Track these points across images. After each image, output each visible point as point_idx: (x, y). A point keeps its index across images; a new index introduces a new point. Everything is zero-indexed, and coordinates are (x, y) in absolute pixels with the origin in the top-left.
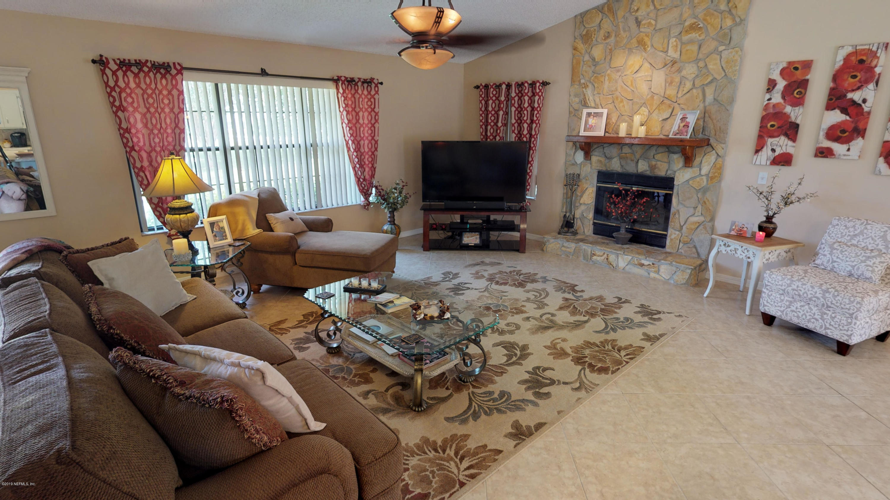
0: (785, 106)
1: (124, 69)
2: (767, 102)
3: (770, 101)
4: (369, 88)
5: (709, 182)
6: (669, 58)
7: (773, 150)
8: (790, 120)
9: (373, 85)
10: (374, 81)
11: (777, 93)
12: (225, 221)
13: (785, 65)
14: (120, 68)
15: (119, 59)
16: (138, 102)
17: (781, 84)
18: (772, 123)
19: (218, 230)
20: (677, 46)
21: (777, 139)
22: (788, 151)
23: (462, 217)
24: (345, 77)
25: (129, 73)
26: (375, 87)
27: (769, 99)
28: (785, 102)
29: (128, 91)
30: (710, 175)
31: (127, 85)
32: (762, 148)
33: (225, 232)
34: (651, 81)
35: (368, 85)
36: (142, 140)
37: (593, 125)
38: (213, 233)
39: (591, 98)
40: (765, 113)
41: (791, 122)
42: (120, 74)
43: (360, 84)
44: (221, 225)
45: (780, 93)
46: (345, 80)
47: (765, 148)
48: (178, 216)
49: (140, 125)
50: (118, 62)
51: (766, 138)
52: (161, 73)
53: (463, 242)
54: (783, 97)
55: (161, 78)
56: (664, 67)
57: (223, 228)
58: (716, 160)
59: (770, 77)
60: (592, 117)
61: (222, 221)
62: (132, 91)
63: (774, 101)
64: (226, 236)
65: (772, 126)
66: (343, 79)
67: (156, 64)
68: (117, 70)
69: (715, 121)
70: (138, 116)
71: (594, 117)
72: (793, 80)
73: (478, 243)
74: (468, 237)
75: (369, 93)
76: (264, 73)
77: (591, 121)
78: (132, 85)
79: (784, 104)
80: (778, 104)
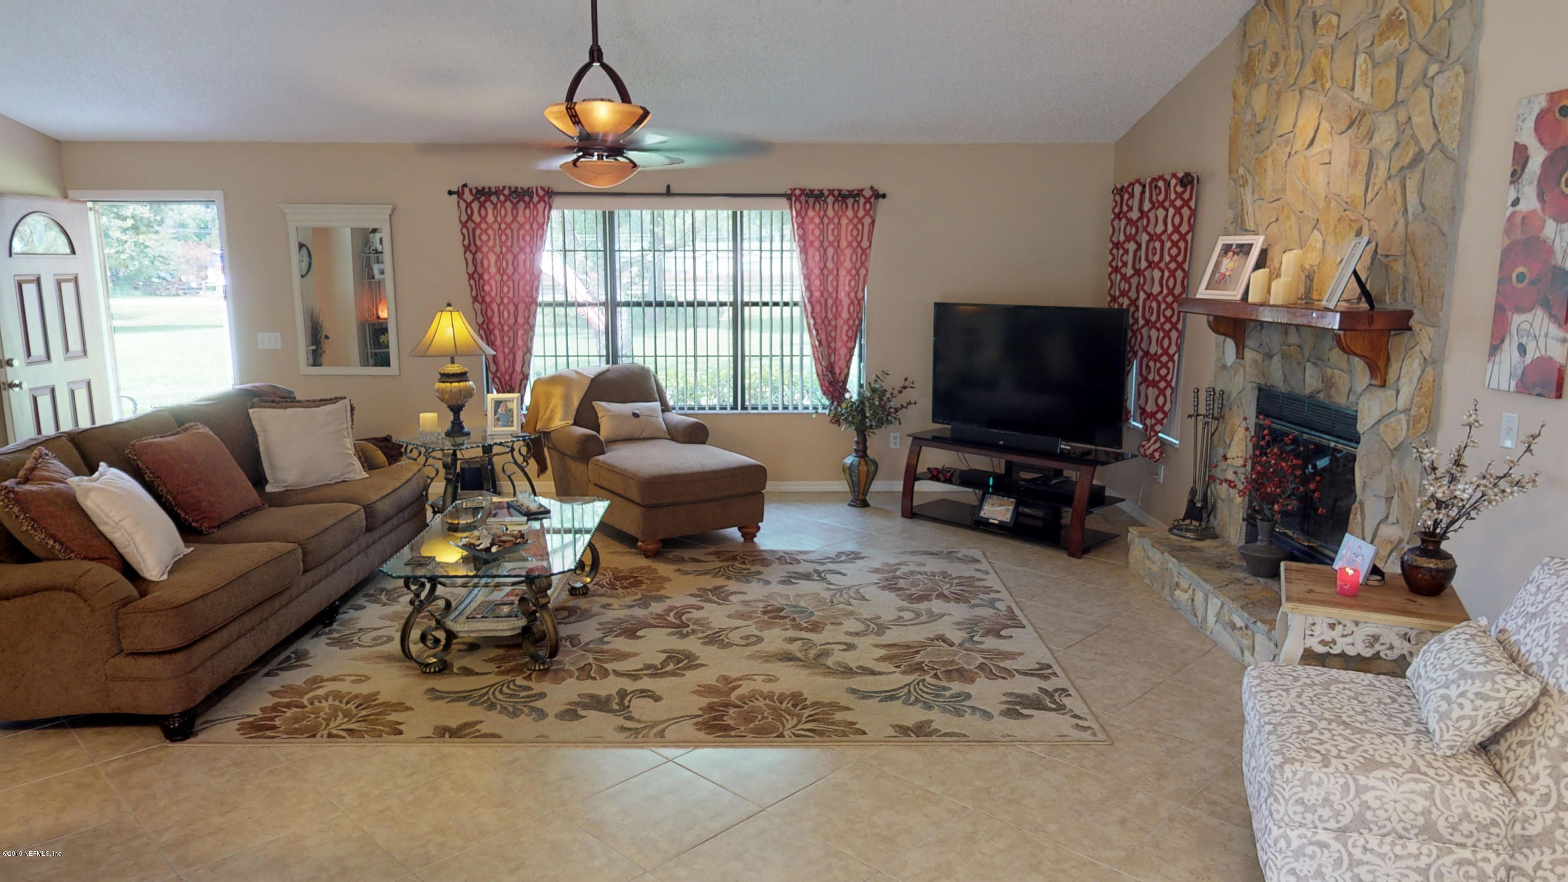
0: (1544, 221)
1: (482, 199)
2: (1511, 210)
3: (1518, 208)
4: (856, 204)
5: (1411, 431)
6: (1356, 104)
7: (1522, 349)
8: (1553, 263)
9: (862, 200)
10: (864, 193)
11: (1531, 183)
12: (515, 401)
13: (1541, 103)
14: (476, 198)
15: (476, 188)
16: (495, 240)
17: (1538, 156)
18: (1520, 269)
19: (504, 412)
20: (1366, 73)
21: (1528, 316)
22: (1549, 354)
23: (1009, 465)
24: (800, 189)
25: (488, 205)
26: (865, 203)
27: (1516, 203)
28: (1543, 209)
29: (484, 226)
30: (1413, 413)
31: (484, 219)
32: (1502, 341)
33: (512, 417)
34: (1330, 163)
35: (855, 201)
36: (494, 288)
37: (1227, 273)
38: (495, 414)
39: (1250, 210)
40: (1507, 242)
41: (1554, 267)
42: (475, 206)
43: (830, 200)
44: (510, 405)
45: (1535, 183)
46: (800, 195)
47: (1507, 342)
48: (448, 384)
49: (493, 270)
50: (474, 191)
51: (1509, 313)
52: (524, 202)
53: (982, 514)
54: (1541, 196)
55: (525, 208)
56: (1349, 127)
57: (511, 410)
58: (1423, 372)
59: (1517, 140)
60: (1231, 254)
61: (511, 400)
62: (490, 226)
63: (1522, 207)
64: (512, 421)
65: (1521, 277)
66: (798, 192)
67: (520, 190)
68: (472, 201)
69: (1421, 265)
70: (492, 258)
71: (1234, 253)
72: (1558, 146)
73: (1008, 520)
74: (993, 505)
75: (856, 213)
76: (668, 193)
77: (1228, 264)
78: (490, 219)
79: (1542, 215)
80: (1533, 213)
